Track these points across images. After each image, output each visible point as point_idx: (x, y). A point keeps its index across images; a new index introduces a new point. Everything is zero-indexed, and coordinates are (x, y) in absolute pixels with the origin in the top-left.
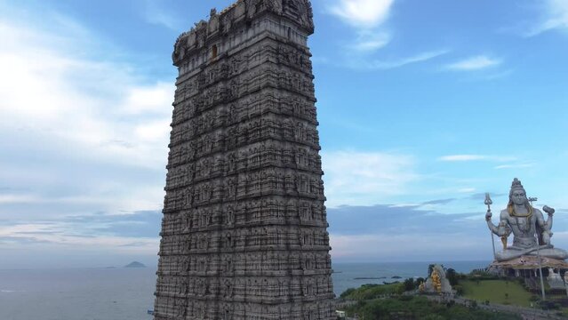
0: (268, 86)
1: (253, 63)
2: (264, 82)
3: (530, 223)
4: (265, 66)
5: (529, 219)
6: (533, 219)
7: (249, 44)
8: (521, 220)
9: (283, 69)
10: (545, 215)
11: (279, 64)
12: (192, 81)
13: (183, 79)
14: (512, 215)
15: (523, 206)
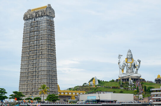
0: (46, 30)
1: (43, 24)
2: (45, 29)
3: (132, 65)
4: (46, 26)
5: (131, 64)
6: (133, 64)
7: (42, 20)
8: (129, 64)
9: (49, 26)
10: (138, 63)
11: (48, 25)
12: (29, 25)
13: (26, 24)
14: (126, 62)
15: (131, 59)
